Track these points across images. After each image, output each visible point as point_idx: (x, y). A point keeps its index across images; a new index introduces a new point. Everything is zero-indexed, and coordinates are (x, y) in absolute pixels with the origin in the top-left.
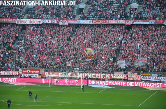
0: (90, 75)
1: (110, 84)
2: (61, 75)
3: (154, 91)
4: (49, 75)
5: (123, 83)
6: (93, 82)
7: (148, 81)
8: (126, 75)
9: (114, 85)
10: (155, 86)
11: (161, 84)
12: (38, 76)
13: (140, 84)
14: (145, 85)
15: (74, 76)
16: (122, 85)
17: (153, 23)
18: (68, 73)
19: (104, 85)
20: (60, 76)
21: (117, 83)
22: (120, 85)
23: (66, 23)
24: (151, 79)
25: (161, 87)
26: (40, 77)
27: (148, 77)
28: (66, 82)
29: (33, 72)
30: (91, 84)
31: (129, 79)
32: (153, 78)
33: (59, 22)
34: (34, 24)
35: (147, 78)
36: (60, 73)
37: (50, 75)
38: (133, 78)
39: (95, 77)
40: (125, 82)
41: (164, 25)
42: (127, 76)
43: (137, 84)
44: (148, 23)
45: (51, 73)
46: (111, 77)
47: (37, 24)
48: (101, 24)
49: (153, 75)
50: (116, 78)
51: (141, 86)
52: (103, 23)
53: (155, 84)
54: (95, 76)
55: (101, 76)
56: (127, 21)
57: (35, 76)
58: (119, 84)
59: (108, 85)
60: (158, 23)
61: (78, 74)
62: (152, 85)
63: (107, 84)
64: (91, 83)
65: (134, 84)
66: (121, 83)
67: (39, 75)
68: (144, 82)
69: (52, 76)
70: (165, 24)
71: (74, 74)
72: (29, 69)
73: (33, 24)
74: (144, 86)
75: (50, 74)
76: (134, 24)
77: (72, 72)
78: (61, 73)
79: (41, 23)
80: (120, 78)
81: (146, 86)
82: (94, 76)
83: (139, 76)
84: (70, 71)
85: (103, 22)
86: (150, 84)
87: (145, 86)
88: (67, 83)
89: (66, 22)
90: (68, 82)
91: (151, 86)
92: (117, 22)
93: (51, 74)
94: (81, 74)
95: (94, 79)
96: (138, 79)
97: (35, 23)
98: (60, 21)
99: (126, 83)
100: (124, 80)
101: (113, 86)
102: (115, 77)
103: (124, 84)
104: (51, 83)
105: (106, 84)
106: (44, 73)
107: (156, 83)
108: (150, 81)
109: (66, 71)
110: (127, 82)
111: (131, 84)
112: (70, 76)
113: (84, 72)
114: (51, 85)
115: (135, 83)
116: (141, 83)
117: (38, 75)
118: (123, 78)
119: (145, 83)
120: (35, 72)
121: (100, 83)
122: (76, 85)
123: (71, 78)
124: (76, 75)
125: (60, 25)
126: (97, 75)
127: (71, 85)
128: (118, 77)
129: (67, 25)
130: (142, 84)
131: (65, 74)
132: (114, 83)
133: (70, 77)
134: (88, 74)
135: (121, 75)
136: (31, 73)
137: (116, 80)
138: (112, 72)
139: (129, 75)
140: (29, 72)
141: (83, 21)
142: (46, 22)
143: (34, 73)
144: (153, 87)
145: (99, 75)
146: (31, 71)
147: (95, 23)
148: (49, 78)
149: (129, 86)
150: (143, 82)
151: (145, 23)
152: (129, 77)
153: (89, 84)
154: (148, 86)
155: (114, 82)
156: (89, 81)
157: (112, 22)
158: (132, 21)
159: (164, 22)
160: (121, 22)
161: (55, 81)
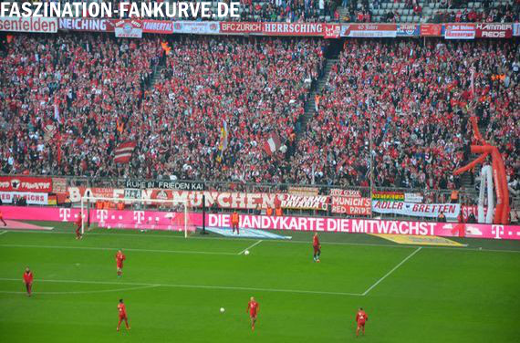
0: (210, 197)
1: (275, 227)
2: (121, 196)
3: (412, 247)
4: (82, 195)
5: (317, 223)
6: (222, 219)
7: (389, 215)
8: (325, 198)
9: (287, 227)
10: (414, 231)
11: (432, 225)
12: (45, 199)
13: (369, 225)
14: (383, 228)
15: (162, 199)
16: (312, 228)
17: (410, 33)
18: (143, 191)
19: (256, 228)
20: (116, 199)
21: (299, 224)
22: (306, 228)
23: (134, 29)
24: (404, 211)
25: (432, 233)
26: (54, 202)
27: (392, 203)
28: (135, 218)
29: (29, 186)
30: (217, 226)
31: (334, 210)
32: (407, 207)
33: (113, 28)
34: (34, 31)
35: (391, 206)
36: (117, 192)
37: (85, 198)
38: (347, 207)
39: (227, 205)
40: (322, 220)
41: (443, 40)
42: (330, 200)
43: (360, 226)
44: (393, 34)
45: (88, 189)
46: (278, 203)
47: (42, 31)
48: (246, 34)
49: (408, 196)
50: (294, 206)
51: (372, 230)
52: (256, 32)
53: (414, 225)
54: (230, 200)
55: (246, 201)
56: (330, 27)
57: (37, 198)
58: (304, 225)
59: (270, 230)
60: (425, 33)
61: (176, 194)
62: (404, 228)
63: (267, 227)
64: (218, 223)
65: (350, 227)
66: (308, 223)
67: (51, 195)
68: (380, 221)
69: (93, 199)
70: (446, 38)
71: (162, 193)
72: (17, 178)
73: (30, 31)
74: (380, 231)
75: (86, 193)
76: (351, 35)
77: (156, 185)
78: (122, 191)
79: (56, 28)
80: (307, 206)
81: (385, 231)
82: (225, 200)
83: (364, 202)
84: (149, 184)
85: (254, 27)
86: (398, 225)
87: (383, 232)
88: (139, 222)
89: (135, 26)
90: (143, 218)
91: (401, 231)
92: (299, 28)
93: (88, 193)
94: (185, 194)
95: (228, 210)
96: (363, 211)
97: (37, 27)
98: (117, 24)
99: (325, 222)
100: (320, 212)
101: (284, 232)
102: (290, 203)
103: (320, 227)
104: (89, 223)
105: (264, 227)
106: (67, 189)
107: (417, 223)
108: (399, 217)
109: (137, 185)
110: (329, 220)
111: (340, 225)
112: (150, 201)
113: (193, 186)
114: (89, 229)
115: (354, 222)
116: (372, 222)
117: (46, 195)
118: (317, 206)
119: (383, 222)
120: (36, 185)
121: (245, 223)
122: (169, 228)
123: (153, 206)
124: (170, 196)
125: (117, 36)
126: (234, 196)
127: (153, 227)
128: (301, 203)
129: (140, 36)
130: (375, 225)
131: (133, 194)
132: (288, 223)
133: (150, 203)
134: (207, 194)
135: (311, 199)
136: (25, 190)
137: (294, 212)
138: (283, 189)
139: (336, 197)
140: (18, 186)
141: (189, 24)
142: (71, 25)
143: (33, 190)
144: (408, 234)
145: (242, 196)
146: (23, 184)
147: (230, 30)
148: (82, 207)
149: (336, 231)
150: (379, 218)
151: (386, 34)
152: (336, 205)
153: (211, 227)
154: (394, 233)
155: (287, 218)
156: (211, 216)
157: (283, 29)
158: (345, 27)
159: (442, 32)
160: (312, 28)
161: (102, 216)
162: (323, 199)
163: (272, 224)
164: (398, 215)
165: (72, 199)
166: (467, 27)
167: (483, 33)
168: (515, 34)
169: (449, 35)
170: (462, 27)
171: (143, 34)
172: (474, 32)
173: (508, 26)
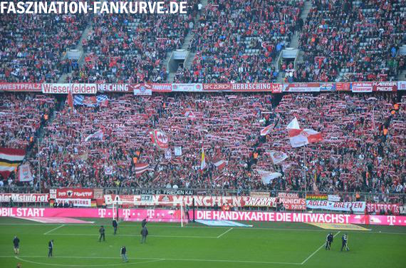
0: (199, 200)
1: (241, 219)
2: (139, 200)
4: (113, 200)
5: (269, 216)
6: (206, 214)
7: (320, 210)
8: (275, 199)
9: (249, 219)
10: (335, 220)
11: (347, 216)
12: (89, 203)
13: (305, 217)
14: (314, 219)
15: (166, 202)
16: (266, 220)
17: (329, 89)
18: (153, 196)
19: (229, 220)
20: (136, 203)
21: (258, 216)
22: (262, 219)
23: (147, 90)
24: (327, 207)
25: (347, 222)
26: (95, 205)
27: (320, 201)
28: (148, 214)
29: (78, 194)
30: (203, 219)
32: (330, 204)
33: (132, 89)
34: (81, 92)
35: (319, 204)
36: (136, 197)
37: (115, 202)
38: (290, 204)
39: (209, 204)
40: (273, 213)
41: (351, 93)
42: (278, 200)
43: (298, 218)
44: (318, 89)
45: (117, 196)
46: (243, 202)
47: (87, 92)
48: (220, 91)
49: (330, 197)
50: (254, 204)
51: (307, 220)
52: (226, 89)
53: (335, 216)
55: (222, 202)
56: (275, 85)
57: (84, 203)
58: (261, 217)
59: (239, 221)
60: (339, 89)
61: (175, 198)
62: (328, 218)
63: (236, 219)
64: (203, 217)
65: (292, 218)
66: (264, 216)
67: (93, 200)
68: (312, 214)
69: (120, 202)
70: (353, 91)
71: (166, 197)
72: (71, 189)
73: (79, 93)
74: (312, 221)
76: (290, 90)
77: (162, 192)
78: (139, 197)
79: (96, 90)
80: (262, 205)
81: (316, 221)
82: (208, 201)
83: (301, 201)
84: (157, 192)
85: (225, 86)
86: (324, 216)
87: (314, 222)
88: (151, 217)
89: (147, 88)
90: (153, 214)
91: (327, 221)
92: (255, 87)
93: (117, 198)
94: (181, 198)
95: (208, 208)
96: (301, 207)
97: (84, 90)
98: (135, 87)
99: (275, 215)
100: (272, 209)
101: (247, 222)
102: (251, 202)
103: (272, 218)
104: (117, 218)
105: (234, 219)
106: (103, 196)
107: (337, 215)
108: (325, 211)
109: (149, 192)
110: (278, 214)
111: (285, 217)
112: (157, 203)
113: (186, 193)
115: (295, 214)
116: (307, 215)
117: (89, 200)
118: (269, 204)
119: (314, 215)
120: (83, 194)
121: (221, 217)
122: (171, 221)
123: (160, 206)
124: (171, 199)
125: (135, 94)
126: (214, 198)
127: (160, 220)
128: (259, 202)
129: (151, 94)
130: (308, 216)
131: (147, 198)
132: (250, 216)
133: (157, 204)
134: (195, 197)
135: (265, 200)
136: (76, 197)
137: (255, 208)
138: (247, 194)
139: (282, 198)
140: (71, 194)
141: (183, 86)
142: (105, 89)
143: (81, 197)
144: (331, 222)
145: (219, 198)
146: (75, 193)
147: (209, 89)
148: (113, 208)
149: (282, 221)
150: (311, 212)
151: (313, 89)
153: (199, 219)
154: (322, 222)
155: (249, 213)
156: (198, 212)
157: (244, 87)
158: (286, 86)
159: (350, 88)
160: (264, 86)
161: (126, 213)
162: (274, 199)
163: (239, 217)
164: (324, 210)
165: (107, 203)
166: (367, 85)
167: (378, 89)
168: (399, 89)
169: (355, 89)
170: (364, 85)
171: (153, 93)
172: (372, 88)
173: (394, 83)
